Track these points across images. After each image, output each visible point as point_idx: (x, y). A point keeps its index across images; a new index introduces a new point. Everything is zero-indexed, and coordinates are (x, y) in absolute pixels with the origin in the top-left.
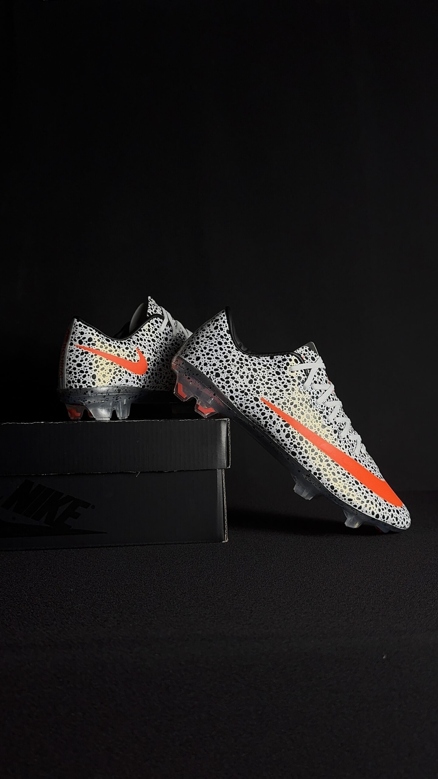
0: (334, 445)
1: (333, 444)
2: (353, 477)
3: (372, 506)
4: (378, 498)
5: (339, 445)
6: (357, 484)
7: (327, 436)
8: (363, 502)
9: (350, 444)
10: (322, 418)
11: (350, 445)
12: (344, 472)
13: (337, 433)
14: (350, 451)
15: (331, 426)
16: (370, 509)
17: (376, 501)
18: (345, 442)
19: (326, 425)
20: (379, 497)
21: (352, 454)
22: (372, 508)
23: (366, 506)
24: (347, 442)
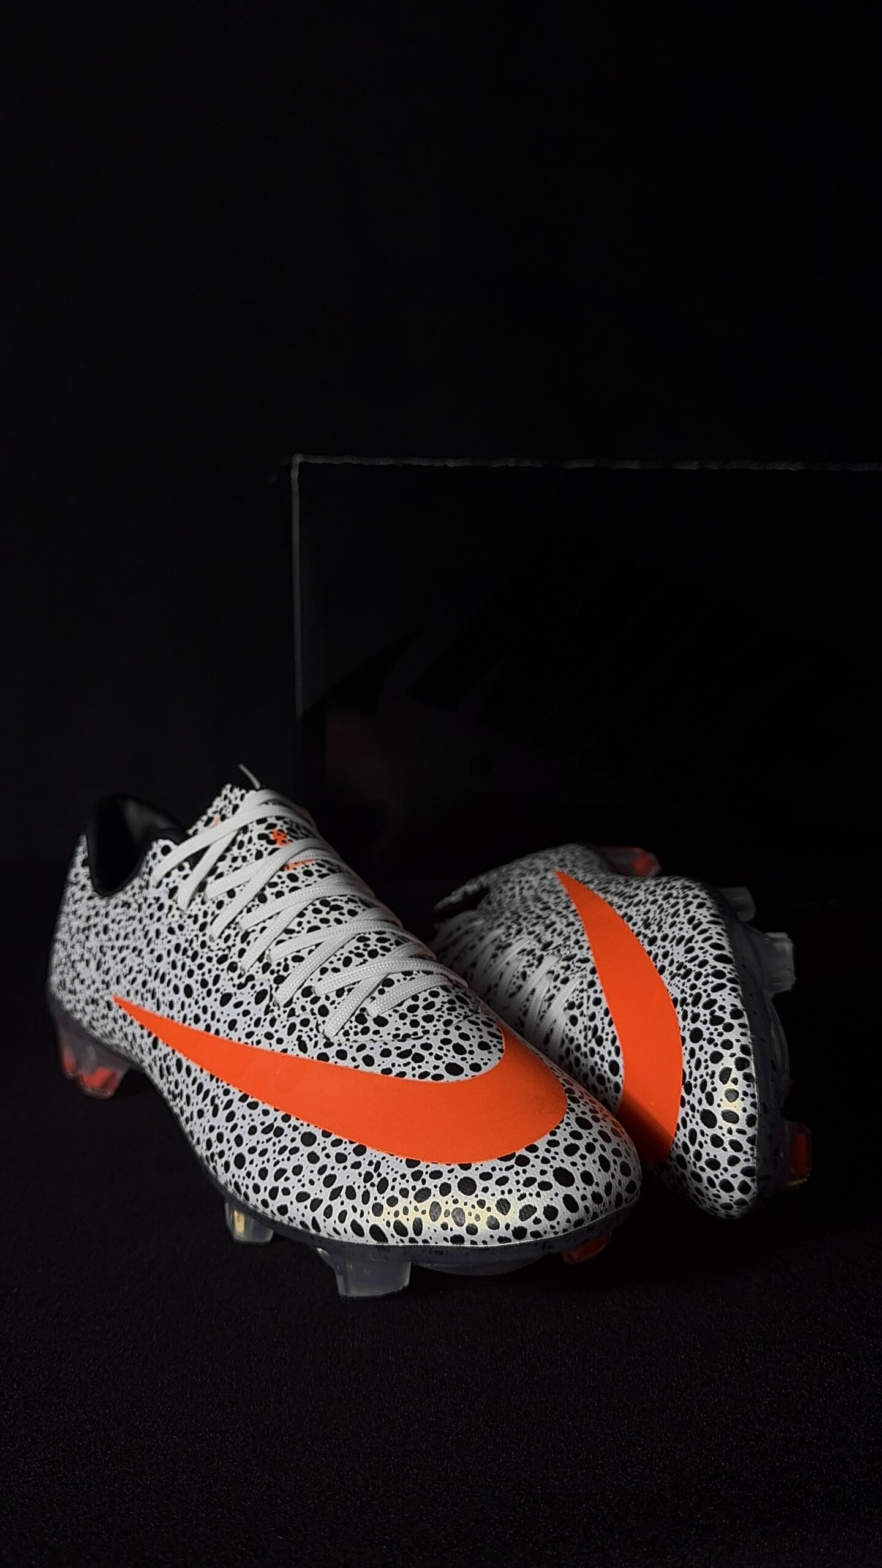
0: (252, 1043)
1: (249, 1041)
2: (298, 1124)
3: (348, 1204)
4: (383, 1163)
5: (269, 1036)
6: (308, 1139)
7: (232, 1025)
8: (315, 1205)
9: (312, 1010)
10: (223, 975)
11: (313, 1014)
12: (268, 1120)
13: (268, 997)
14: (305, 1038)
15: (250, 984)
16: (342, 1217)
17: (368, 1177)
18: (292, 1013)
19: (235, 989)
20: (388, 1157)
21: (310, 1045)
22: (350, 1211)
23: (328, 1212)
24: (298, 1011)
